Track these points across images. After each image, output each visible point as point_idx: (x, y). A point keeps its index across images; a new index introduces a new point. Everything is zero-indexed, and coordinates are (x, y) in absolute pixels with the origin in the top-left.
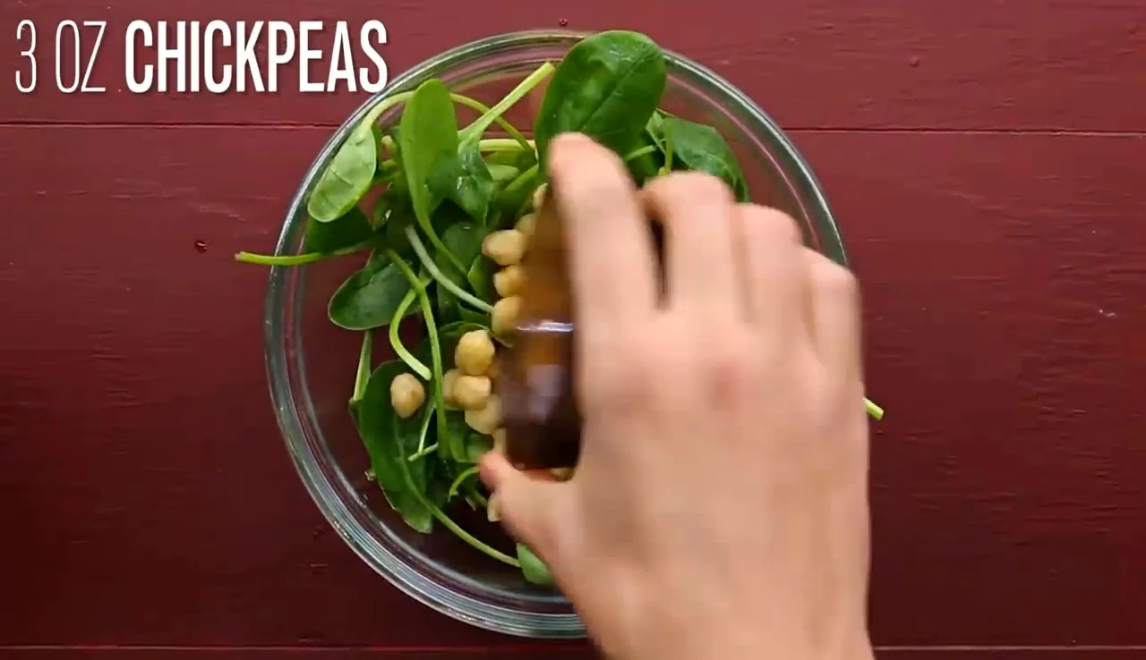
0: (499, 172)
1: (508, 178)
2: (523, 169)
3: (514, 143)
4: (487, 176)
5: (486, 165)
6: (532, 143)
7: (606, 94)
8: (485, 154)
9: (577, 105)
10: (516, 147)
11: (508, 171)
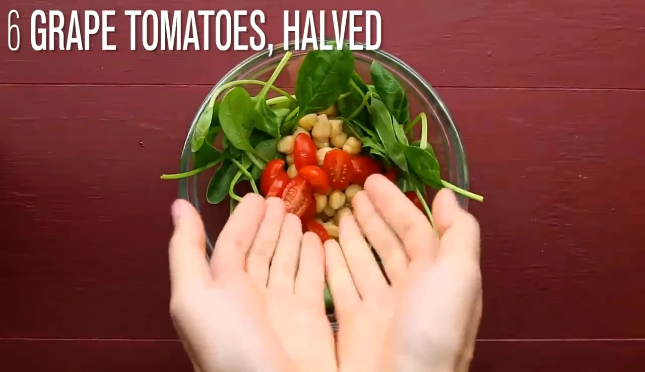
0: (280, 113)
1: (285, 115)
2: (292, 109)
3: (284, 98)
4: (274, 115)
5: (272, 110)
6: (294, 96)
7: (327, 73)
8: (271, 106)
9: (313, 79)
10: (287, 99)
11: (285, 111)
